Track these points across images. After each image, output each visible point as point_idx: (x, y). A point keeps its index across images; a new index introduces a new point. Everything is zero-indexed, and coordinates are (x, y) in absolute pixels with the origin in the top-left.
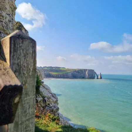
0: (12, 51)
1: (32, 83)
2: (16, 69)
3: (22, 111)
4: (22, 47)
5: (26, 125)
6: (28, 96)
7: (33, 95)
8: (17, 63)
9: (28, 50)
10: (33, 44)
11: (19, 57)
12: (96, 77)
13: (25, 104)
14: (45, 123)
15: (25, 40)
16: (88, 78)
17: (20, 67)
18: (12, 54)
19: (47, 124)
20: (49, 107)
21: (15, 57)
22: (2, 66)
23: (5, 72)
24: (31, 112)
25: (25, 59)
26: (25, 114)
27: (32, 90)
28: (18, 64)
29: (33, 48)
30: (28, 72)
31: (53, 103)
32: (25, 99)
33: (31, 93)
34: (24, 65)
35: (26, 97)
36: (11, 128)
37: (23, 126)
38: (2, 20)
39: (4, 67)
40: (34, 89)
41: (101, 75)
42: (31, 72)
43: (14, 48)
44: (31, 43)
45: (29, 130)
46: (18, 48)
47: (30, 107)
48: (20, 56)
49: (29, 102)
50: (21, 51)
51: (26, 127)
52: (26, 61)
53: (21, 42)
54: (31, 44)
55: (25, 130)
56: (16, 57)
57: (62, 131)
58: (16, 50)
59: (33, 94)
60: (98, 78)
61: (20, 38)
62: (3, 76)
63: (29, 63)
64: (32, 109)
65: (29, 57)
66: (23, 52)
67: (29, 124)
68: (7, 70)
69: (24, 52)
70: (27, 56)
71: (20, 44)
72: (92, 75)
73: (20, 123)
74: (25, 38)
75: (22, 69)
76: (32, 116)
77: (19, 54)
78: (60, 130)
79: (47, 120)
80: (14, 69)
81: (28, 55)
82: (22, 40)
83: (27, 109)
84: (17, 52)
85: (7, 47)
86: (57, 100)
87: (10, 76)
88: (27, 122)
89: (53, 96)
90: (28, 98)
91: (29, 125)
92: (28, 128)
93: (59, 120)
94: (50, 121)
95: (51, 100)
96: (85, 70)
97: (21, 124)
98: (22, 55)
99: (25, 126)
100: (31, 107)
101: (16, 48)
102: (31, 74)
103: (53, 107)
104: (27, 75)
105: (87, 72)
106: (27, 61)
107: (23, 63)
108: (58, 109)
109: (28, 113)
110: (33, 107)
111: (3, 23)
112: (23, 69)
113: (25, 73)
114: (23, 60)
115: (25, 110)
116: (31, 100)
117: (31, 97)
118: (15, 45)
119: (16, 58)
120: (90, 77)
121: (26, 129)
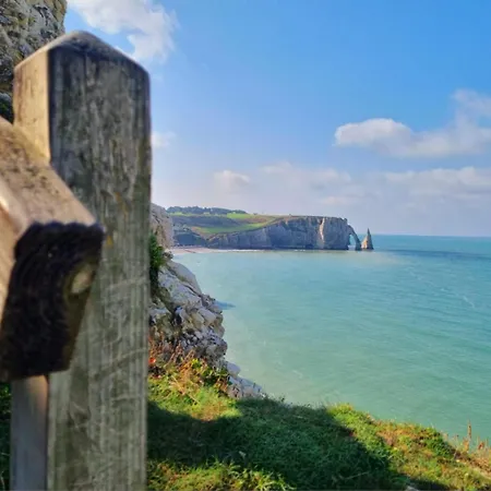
0: (58, 103)
1: (136, 231)
2: (75, 175)
3: (98, 330)
4: (98, 93)
5: (115, 383)
6: (121, 277)
7: (142, 275)
8: (77, 153)
9: (120, 102)
10: (137, 84)
11: (84, 130)
12: (353, 245)
13: (109, 305)
14: (180, 389)
15: (106, 63)
16: (325, 248)
17: (89, 166)
18: (58, 116)
19: (187, 395)
20: (191, 340)
21: (69, 128)
22: (22, 159)
23: (33, 180)
24: (132, 337)
25: (107, 138)
26: (111, 344)
27: (136, 255)
28: (81, 156)
29: (136, 99)
30: (121, 189)
31: (203, 328)
32: (112, 287)
33: (133, 267)
34: (105, 159)
35: (115, 282)
36: (59, 392)
37: (103, 384)
38: (17, 29)
39: (28, 163)
40: (142, 253)
41: (369, 236)
42: (131, 190)
43: (64, 92)
44: (131, 77)
45: (124, 400)
46: (80, 94)
47: (128, 319)
48: (88, 125)
49: (126, 298)
50: (93, 106)
51: (115, 390)
52: (111, 144)
53: (91, 70)
54: (131, 82)
55: (112, 399)
56: (74, 127)
57: (241, 415)
58: (74, 102)
59: (139, 273)
60: (358, 248)
61: (90, 54)
62: (25, 190)
63: (124, 154)
64: (135, 323)
65: (123, 132)
66: (100, 109)
67: (127, 379)
68: (40, 175)
69: (105, 112)
70: (116, 126)
71: (86, 78)
72: (338, 237)
73: (92, 373)
74: (106, 59)
75: (96, 174)
76: (138, 351)
77: (87, 118)
78: (232, 413)
79: (187, 380)
80: (68, 175)
81: (118, 122)
82: (94, 66)
83: (120, 325)
84: (76, 110)
85: (36, 93)
86: (220, 319)
87: (53, 193)
88: (119, 372)
89: (205, 304)
90: (122, 283)
91: (125, 382)
92: (122, 393)
93: (225, 380)
94: (198, 383)
95: (197, 316)
96: (315, 221)
97: (97, 378)
98: (98, 121)
99: (111, 387)
100: (132, 317)
101: (72, 95)
102: (130, 195)
103: (205, 342)
104: (114, 199)
105: (321, 227)
106: (115, 144)
107: (101, 153)
108: (222, 348)
109: (121, 340)
110: (142, 318)
111: (23, 41)
112: (101, 177)
113: (110, 190)
114: (102, 143)
115: (111, 326)
116: (133, 292)
117: (132, 281)
118: (67, 82)
119: (76, 134)
120: (332, 242)
121: (115, 395)
